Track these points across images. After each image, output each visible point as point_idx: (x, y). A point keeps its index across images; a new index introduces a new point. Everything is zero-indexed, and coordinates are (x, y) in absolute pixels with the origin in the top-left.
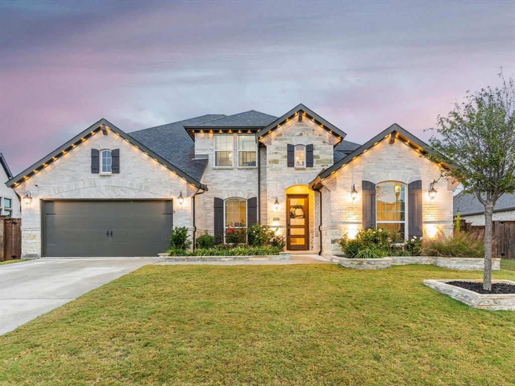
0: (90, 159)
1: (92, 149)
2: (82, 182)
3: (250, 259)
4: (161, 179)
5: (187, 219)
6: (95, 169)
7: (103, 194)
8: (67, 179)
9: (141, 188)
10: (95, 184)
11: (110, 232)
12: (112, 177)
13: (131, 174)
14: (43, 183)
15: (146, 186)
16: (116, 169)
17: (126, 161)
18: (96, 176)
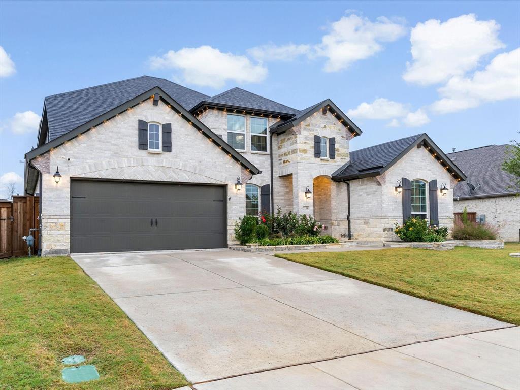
0: (137, 132)
1: (139, 120)
2: (126, 160)
3: (327, 247)
4: (215, 162)
5: (241, 207)
6: (143, 145)
7: (152, 175)
8: (108, 154)
9: (195, 171)
10: (142, 162)
11: (154, 221)
12: (162, 156)
13: (184, 154)
14: (75, 158)
15: (200, 169)
16: (167, 147)
17: (178, 138)
18: (143, 153)
